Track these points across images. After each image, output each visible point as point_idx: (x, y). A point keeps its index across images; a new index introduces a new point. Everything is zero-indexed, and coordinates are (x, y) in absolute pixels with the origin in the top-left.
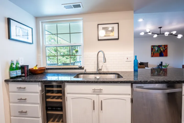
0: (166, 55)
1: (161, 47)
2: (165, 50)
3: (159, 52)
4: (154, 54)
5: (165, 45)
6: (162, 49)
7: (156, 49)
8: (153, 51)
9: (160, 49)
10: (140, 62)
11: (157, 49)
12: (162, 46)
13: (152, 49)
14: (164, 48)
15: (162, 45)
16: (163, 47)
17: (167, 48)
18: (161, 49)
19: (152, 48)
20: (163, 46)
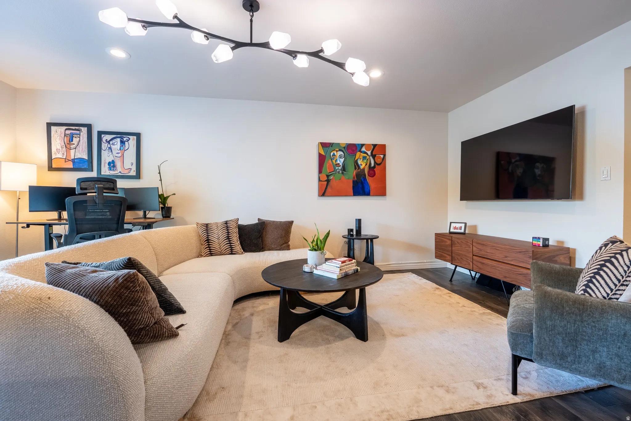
0: (382, 192)
1: (358, 154)
2: (374, 167)
3: (352, 173)
4: (328, 181)
5: (375, 146)
6: (362, 164)
7: (339, 159)
8: (326, 169)
9: (356, 162)
10: (259, 219)
11: (342, 160)
12: (363, 149)
13: (322, 159)
14: (374, 156)
15: (362, 145)
16: (369, 153)
17: (384, 158)
18: (360, 162)
19: (320, 155)
20: (368, 146)
